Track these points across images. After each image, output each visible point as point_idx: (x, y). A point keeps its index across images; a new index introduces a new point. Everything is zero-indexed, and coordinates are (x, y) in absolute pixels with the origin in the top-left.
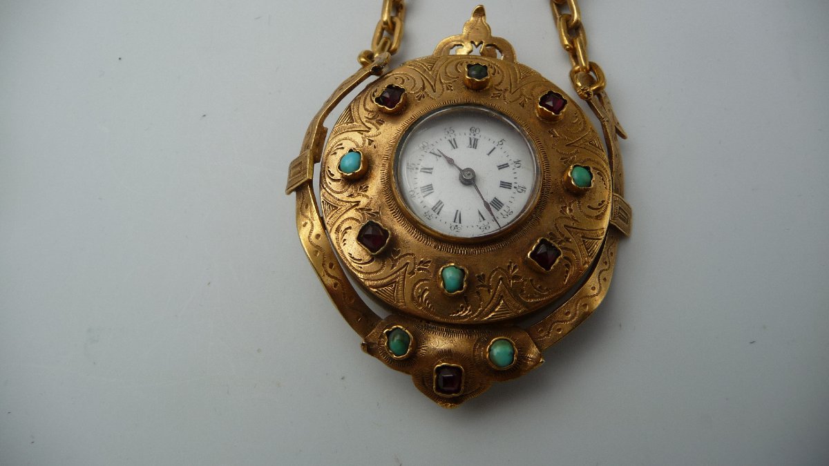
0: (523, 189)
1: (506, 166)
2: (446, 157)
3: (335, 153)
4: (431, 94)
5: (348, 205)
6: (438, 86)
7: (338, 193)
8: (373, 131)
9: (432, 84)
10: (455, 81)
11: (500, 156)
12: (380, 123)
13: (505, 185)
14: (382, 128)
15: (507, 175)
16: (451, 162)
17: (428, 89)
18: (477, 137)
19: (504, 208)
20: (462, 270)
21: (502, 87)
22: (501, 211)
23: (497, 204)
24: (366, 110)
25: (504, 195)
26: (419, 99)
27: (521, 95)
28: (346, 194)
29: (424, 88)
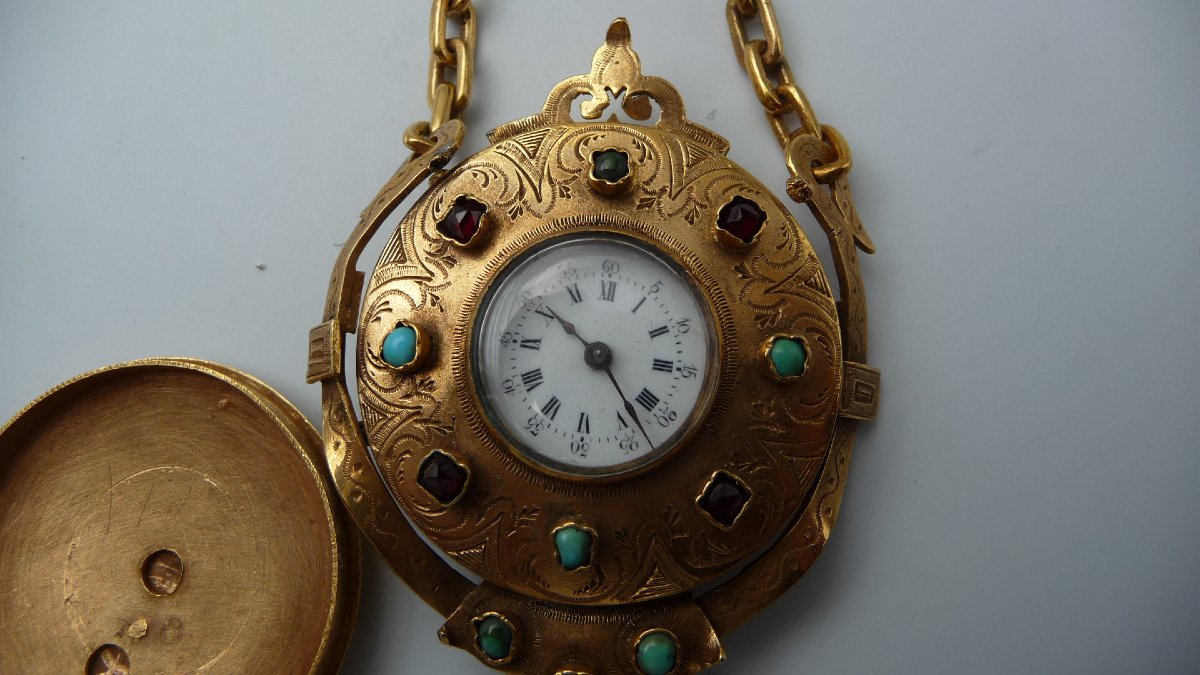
0: (692, 371)
1: (663, 330)
2: (561, 321)
3: (378, 319)
4: (536, 206)
5: (405, 412)
6: (546, 189)
7: (386, 390)
8: (439, 279)
9: (536, 183)
10: (575, 177)
11: (652, 315)
12: (451, 262)
13: (661, 365)
14: (453, 273)
15: (664, 348)
16: (570, 329)
17: (529, 194)
18: (614, 279)
19: (660, 405)
20: (588, 533)
21: (655, 186)
22: (655, 410)
23: (648, 399)
24: (426, 236)
25: (659, 384)
26: (514, 217)
27: (689, 199)
28: (398, 393)
29: (522, 192)
